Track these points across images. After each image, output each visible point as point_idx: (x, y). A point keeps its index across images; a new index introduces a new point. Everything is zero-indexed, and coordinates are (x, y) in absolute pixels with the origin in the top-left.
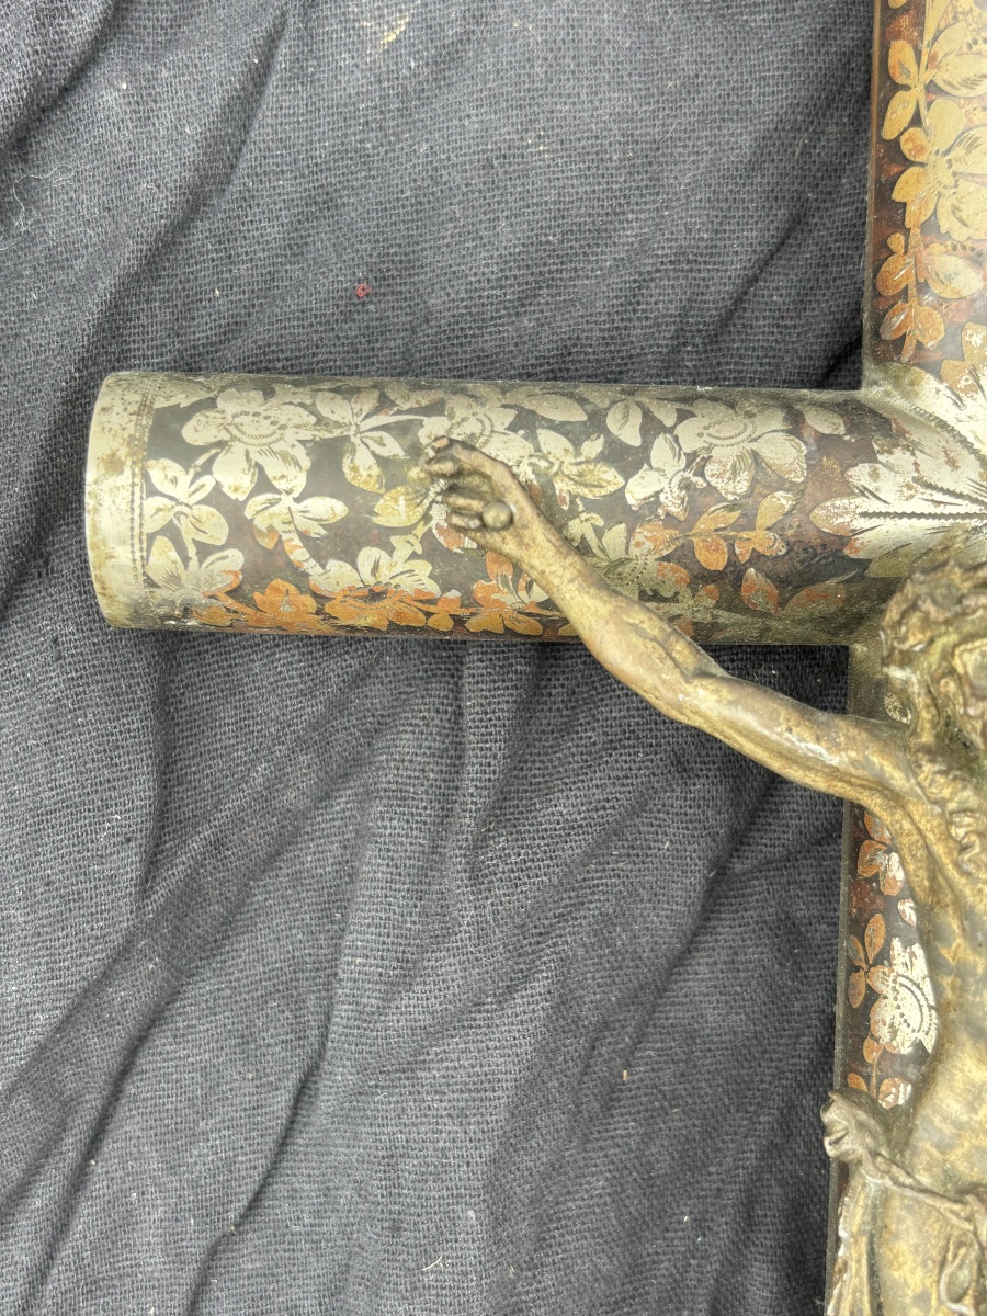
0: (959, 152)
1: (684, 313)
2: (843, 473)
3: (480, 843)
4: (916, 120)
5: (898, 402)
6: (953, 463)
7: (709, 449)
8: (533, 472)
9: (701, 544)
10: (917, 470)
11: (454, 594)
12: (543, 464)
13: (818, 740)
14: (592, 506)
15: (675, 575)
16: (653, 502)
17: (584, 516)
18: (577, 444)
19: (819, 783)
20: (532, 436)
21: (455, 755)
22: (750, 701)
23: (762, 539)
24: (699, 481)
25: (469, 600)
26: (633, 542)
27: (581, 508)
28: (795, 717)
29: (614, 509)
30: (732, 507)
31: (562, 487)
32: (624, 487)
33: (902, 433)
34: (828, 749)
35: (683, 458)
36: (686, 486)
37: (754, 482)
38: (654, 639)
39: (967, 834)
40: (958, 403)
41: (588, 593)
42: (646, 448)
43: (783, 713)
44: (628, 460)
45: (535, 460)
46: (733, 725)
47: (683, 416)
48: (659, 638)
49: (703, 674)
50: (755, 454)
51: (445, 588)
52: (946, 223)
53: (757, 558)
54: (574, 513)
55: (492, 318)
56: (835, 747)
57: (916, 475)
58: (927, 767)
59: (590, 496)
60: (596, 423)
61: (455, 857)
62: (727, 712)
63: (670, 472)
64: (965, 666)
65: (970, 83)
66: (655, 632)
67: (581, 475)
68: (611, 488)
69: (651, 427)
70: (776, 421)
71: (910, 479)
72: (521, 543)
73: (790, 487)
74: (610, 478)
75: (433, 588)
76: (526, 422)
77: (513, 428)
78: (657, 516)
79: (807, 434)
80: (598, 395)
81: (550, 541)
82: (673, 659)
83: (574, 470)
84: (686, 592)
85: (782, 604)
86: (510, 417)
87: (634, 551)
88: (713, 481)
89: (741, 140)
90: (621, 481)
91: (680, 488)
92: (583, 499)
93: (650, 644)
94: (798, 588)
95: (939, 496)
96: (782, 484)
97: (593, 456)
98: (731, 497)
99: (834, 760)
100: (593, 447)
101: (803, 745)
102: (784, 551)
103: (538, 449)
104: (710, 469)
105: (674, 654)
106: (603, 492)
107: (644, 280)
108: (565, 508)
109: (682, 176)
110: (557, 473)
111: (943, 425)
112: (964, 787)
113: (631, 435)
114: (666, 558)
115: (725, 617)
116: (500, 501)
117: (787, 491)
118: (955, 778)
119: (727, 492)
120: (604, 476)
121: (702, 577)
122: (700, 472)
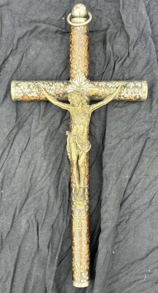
0: (74, 63)
1: (57, 75)
2: (66, 87)
3: (42, 117)
4: (71, 60)
5: (71, 81)
6: (74, 86)
9: (57, 92)
10: (72, 86)
11: (39, 96)
12: (45, 86)
14: (48, 89)
15: (55, 95)
16: (53, 89)
18: (47, 85)
19: (64, 108)
20: (44, 84)
21: (40, 111)
23: (61, 92)
24: (56, 88)
25: (40, 97)
29: (50, 89)
30: (59, 89)
31: (46, 88)
33: (71, 84)
36: (55, 88)
37: (60, 87)
40: (75, 81)
42: (52, 85)
43: (62, 103)
44: (51, 86)
46: (58, 104)
47: (55, 83)
49: (56, 101)
50: (60, 85)
51: (38, 96)
52: (73, 68)
53: (61, 93)
54: (47, 90)
58: (71, 106)
60: (49, 83)
61: (40, 119)
62: (58, 103)
65: (75, 57)
66: (53, 98)
67: (48, 87)
68: (50, 88)
69: (53, 84)
70: (62, 83)
72: (43, 92)
74: (50, 87)
75: (37, 96)
76: (43, 83)
77: (42, 84)
79: (64, 84)
80: (49, 81)
81: (45, 92)
84: (56, 96)
85: (63, 97)
86: (42, 83)
87: (52, 93)
89: (61, 61)
94: (64, 95)
95: (73, 88)
96: (62, 87)
99: (65, 106)
100: (48, 85)
102: (63, 92)
104: (57, 86)
105: (54, 100)
107: (54, 73)
109: (56, 64)
111: (74, 83)
113: (51, 84)
114: (54, 93)
115: (59, 98)
116: (41, 89)
121: (57, 95)
122: (56, 87)
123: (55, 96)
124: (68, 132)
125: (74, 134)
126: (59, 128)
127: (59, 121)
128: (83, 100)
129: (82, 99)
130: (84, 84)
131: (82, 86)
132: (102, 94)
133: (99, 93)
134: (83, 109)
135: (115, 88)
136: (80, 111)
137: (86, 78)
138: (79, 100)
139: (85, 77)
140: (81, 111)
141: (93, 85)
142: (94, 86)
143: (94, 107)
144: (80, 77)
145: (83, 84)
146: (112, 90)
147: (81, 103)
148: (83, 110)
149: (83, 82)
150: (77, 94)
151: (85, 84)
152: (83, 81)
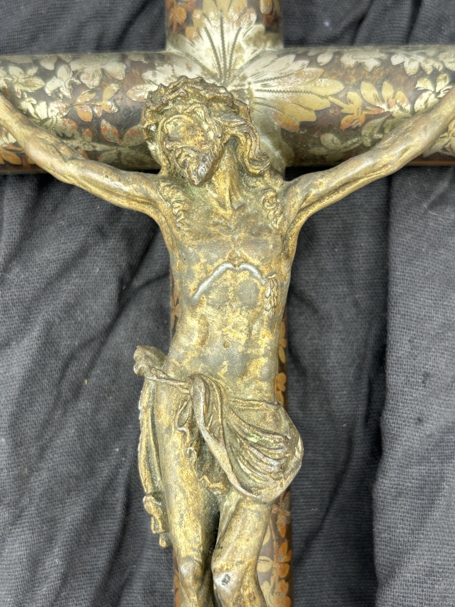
2: (141, 75)
5: (174, 51)
6: (189, 69)
7: (82, 69)
8: (6, 83)
9: (80, 109)
10: (173, 72)
12: (10, 79)
13: (120, 180)
14: (30, 95)
15: (70, 126)
16: (57, 92)
17: (27, 100)
18: (25, 70)
19: (123, 203)
20: (6, 69)
22: (90, 166)
23: (106, 106)
24: (78, 82)
26: (49, 110)
27: (26, 97)
28: (110, 171)
29: (41, 96)
30: (92, 91)
31: (17, 88)
32: (45, 86)
33: (169, 59)
34: (124, 184)
35: (72, 73)
36: (72, 84)
37: (101, 81)
38: (52, 145)
39: (179, 211)
40: (193, 45)
41: (23, 127)
42: (55, 70)
43: (105, 170)
44: (46, 75)
45: (7, 78)
46: (84, 178)
47: (74, 58)
48: (54, 144)
49: (74, 159)
50: (103, 71)
53: (106, 115)
54: (23, 98)
55: (20, 48)
56: (127, 183)
57: (173, 74)
58: (162, 185)
59: (30, 91)
60: (35, 62)
63: (65, 79)
64: (168, 130)
66: (52, 142)
67: (26, 82)
68: (39, 87)
69: (60, 63)
70: (116, 58)
71: (170, 76)
73: (118, 82)
74: (39, 82)
76: (4, 64)
78: (59, 98)
79: (127, 62)
81: (7, 106)
82: (60, 153)
83: (23, 81)
84: (77, 134)
85: (121, 138)
87: (50, 115)
88: (84, 81)
90: (43, 83)
91: (69, 85)
92: (27, 92)
93: (49, 147)
94: (126, 128)
96: (114, 80)
97: (33, 74)
98: (91, 88)
99: (127, 189)
100: (32, 71)
101: (113, 182)
102: (117, 110)
103: (8, 74)
104: (82, 77)
105: (61, 151)
106: (36, 89)
108: (20, 97)
110: (16, 83)
111: (187, 56)
112: (178, 191)
113: (49, 66)
114: (66, 117)
115: (99, 146)
117: (116, 83)
118: (173, 188)
119: (90, 85)
120: (37, 82)
121: (82, 125)
122: (78, 78)
123: (72, 138)
124: (147, 357)
125: (188, 368)
126: (109, 329)
127: (109, 291)
128: (242, 138)
129: (234, 132)
130: (252, 61)
131: (238, 67)
132: (362, 118)
133: (346, 108)
134: (241, 199)
135: (441, 77)
136: (222, 211)
137: (261, 27)
138: (211, 135)
139: (254, 17)
140: (230, 212)
141: (306, 62)
142: (313, 69)
143: (316, 187)
144: (225, 20)
145: (241, 57)
146: (426, 90)
147: (231, 158)
148: (242, 206)
149: (244, 46)
150: (201, 97)
151: (258, 57)
152: (240, 39)
